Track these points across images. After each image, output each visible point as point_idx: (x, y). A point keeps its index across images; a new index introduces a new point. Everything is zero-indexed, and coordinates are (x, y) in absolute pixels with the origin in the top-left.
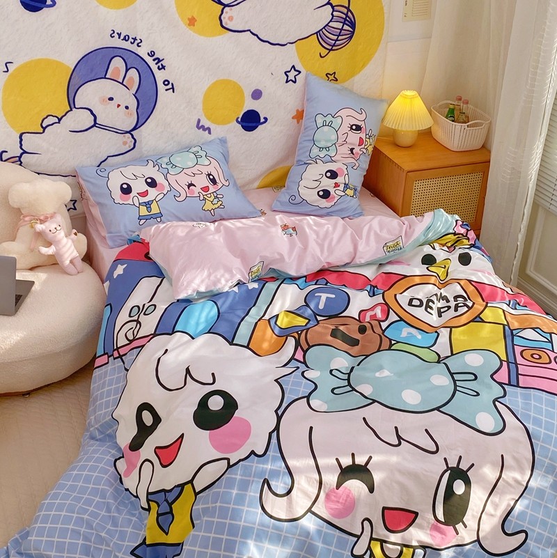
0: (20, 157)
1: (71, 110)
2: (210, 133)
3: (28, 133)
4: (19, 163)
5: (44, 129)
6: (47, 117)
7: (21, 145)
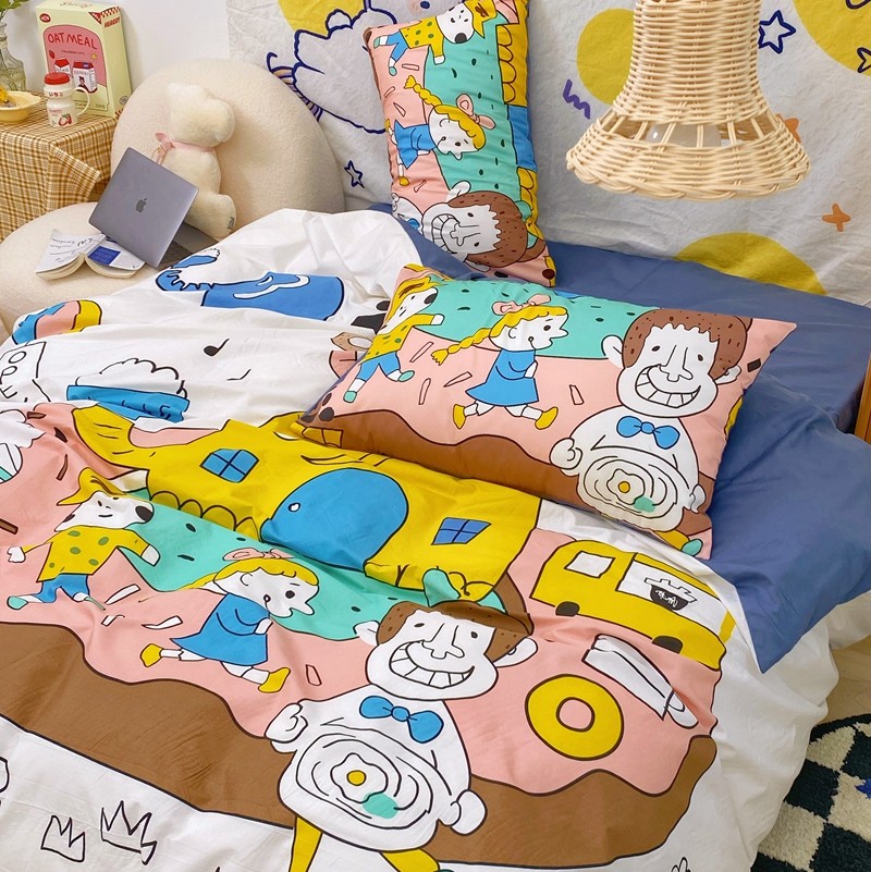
0: (294, 70)
1: (365, 11)
2: (587, 114)
3: (308, 33)
4: (291, 80)
5: (331, 31)
6: (334, 13)
7: (296, 51)
